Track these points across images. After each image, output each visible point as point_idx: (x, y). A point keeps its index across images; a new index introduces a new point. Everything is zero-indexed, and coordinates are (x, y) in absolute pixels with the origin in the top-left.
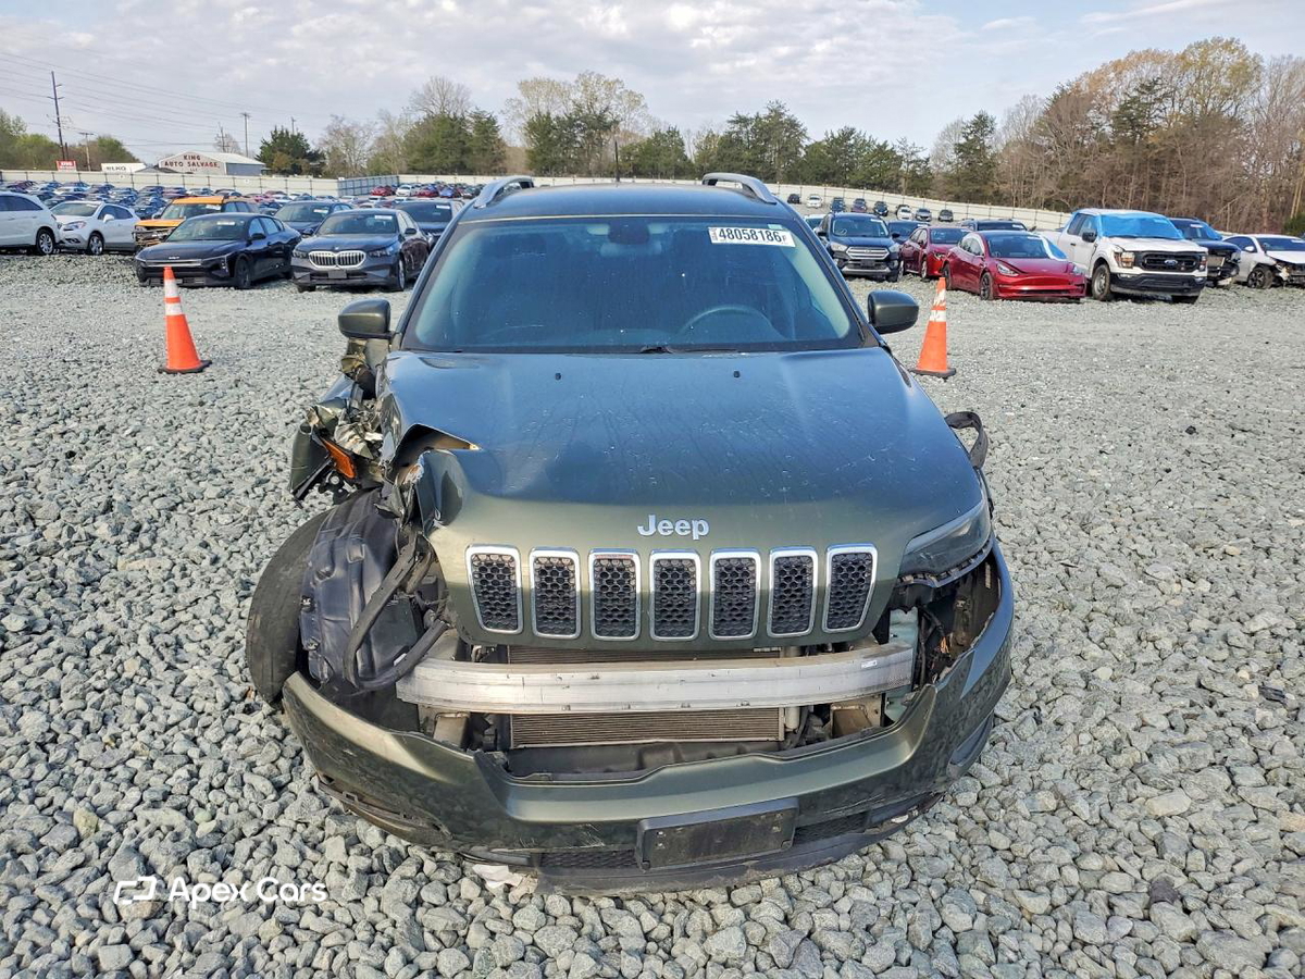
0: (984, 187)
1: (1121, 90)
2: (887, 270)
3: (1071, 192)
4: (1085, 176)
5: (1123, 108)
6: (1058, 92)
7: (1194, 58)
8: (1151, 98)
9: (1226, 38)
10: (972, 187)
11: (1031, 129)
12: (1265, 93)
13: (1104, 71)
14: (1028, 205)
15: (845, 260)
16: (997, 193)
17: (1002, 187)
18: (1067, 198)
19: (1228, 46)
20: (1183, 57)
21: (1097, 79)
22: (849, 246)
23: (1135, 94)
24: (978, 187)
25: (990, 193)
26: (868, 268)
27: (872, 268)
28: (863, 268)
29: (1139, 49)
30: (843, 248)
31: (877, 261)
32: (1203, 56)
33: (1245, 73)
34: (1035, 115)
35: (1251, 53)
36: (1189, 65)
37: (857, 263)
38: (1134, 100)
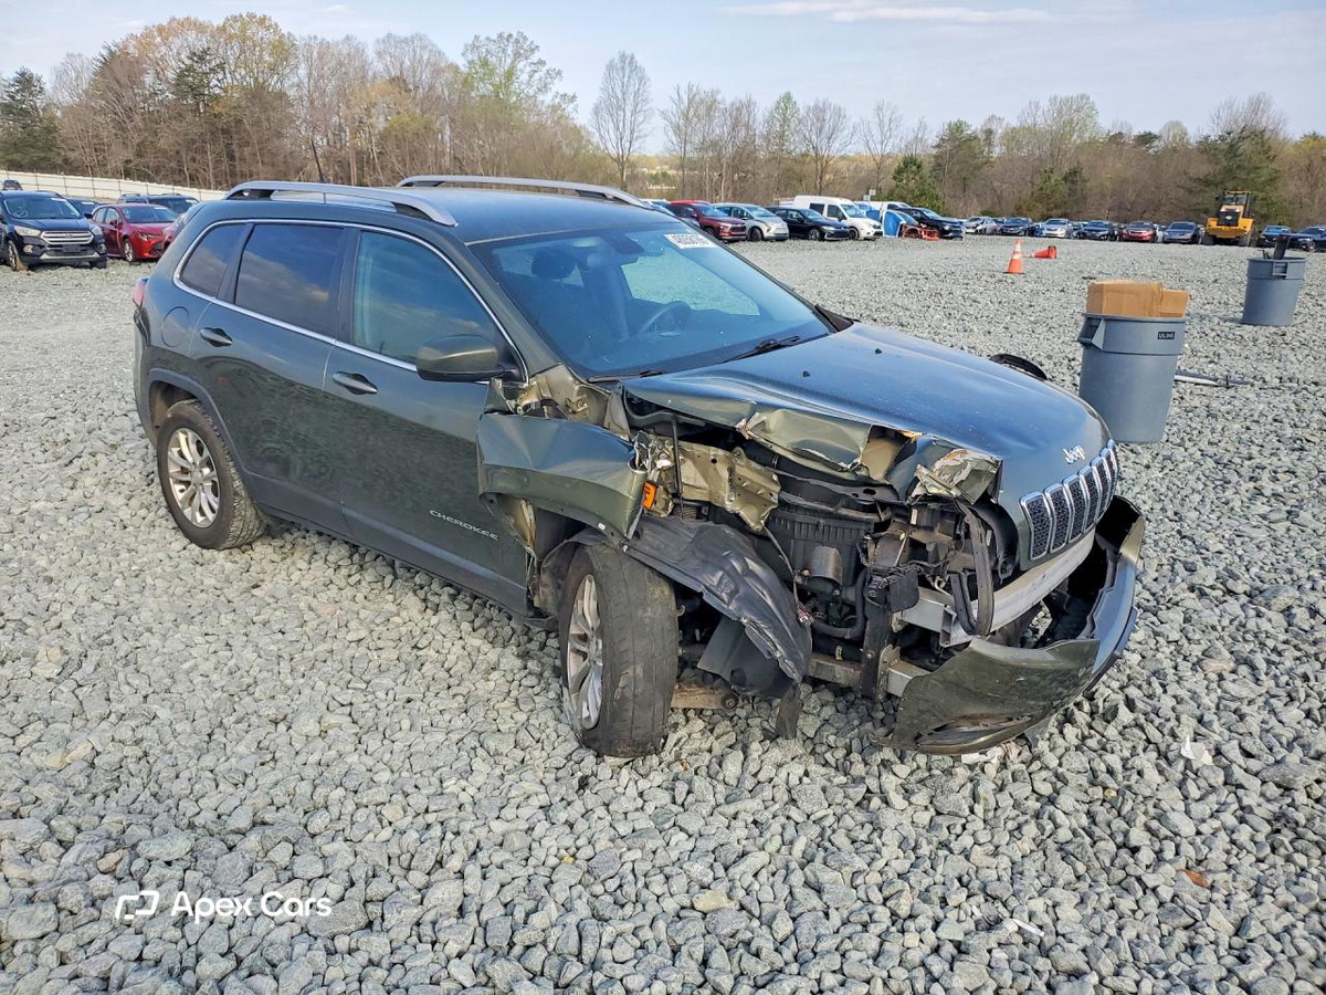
0: (50, 155)
1: (174, 57)
2: (96, 255)
3: (150, 160)
4: (162, 144)
5: (181, 76)
6: (105, 53)
7: (235, 30)
8: (206, 68)
9: (259, 14)
10: (36, 154)
11: (86, 92)
12: (302, 71)
13: (148, 34)
14: (105, 175)
15: (41, 247)
16: (66, 160)
17: (72, 155)
18: (148, 168)
19: (262, 21)
20: (222, 29)
21: (145, 41)
22: (42, 230)
23: (188, 62)
24: (42, 155)
25: (60, 161)
26: (73, 254)
27: (78, 254)
28: (66, 254)
29: (181, 16)
30: (35, 233)
31: (82, 245)
32: (243, 30)
33: (283, 50)
34: (87, 76)
35: (285, 31)
36: (231, 37)
37: (57, 249)
38: (190, 69)
